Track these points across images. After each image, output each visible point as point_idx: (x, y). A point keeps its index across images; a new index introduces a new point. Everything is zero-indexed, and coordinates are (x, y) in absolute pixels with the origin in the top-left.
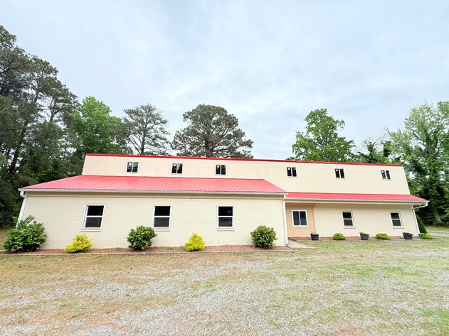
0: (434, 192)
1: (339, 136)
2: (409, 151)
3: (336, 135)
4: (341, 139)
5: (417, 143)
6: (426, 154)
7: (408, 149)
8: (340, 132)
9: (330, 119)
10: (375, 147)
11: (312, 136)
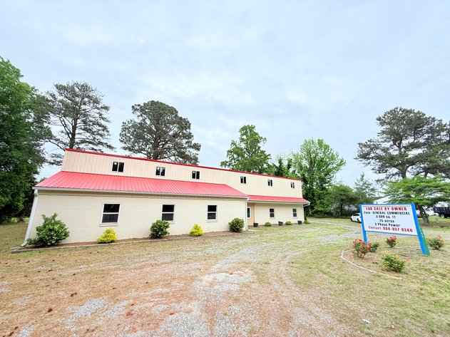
0: (310, 195)
1: (261, 149)
2: (301, 168)
3: (259, 148)
4: (263, 152)
5: (305, 163)
6: (309, 170)
7: (301, 166)
8: (263, 146)
9: (257, 134)
10: (282, 161)
11: (243, 146)
